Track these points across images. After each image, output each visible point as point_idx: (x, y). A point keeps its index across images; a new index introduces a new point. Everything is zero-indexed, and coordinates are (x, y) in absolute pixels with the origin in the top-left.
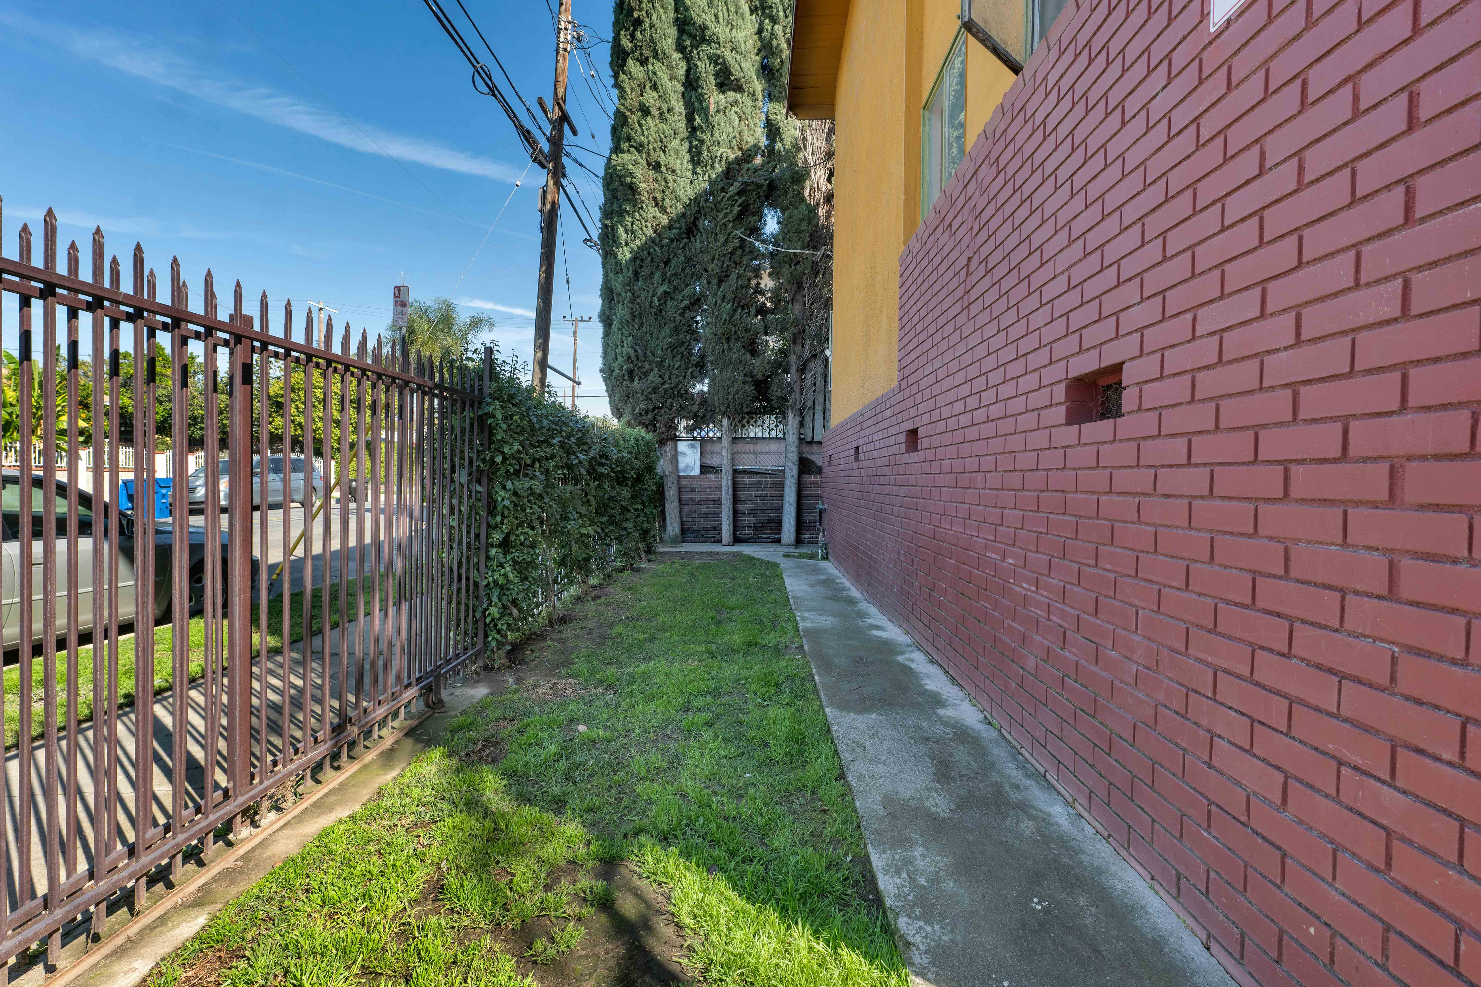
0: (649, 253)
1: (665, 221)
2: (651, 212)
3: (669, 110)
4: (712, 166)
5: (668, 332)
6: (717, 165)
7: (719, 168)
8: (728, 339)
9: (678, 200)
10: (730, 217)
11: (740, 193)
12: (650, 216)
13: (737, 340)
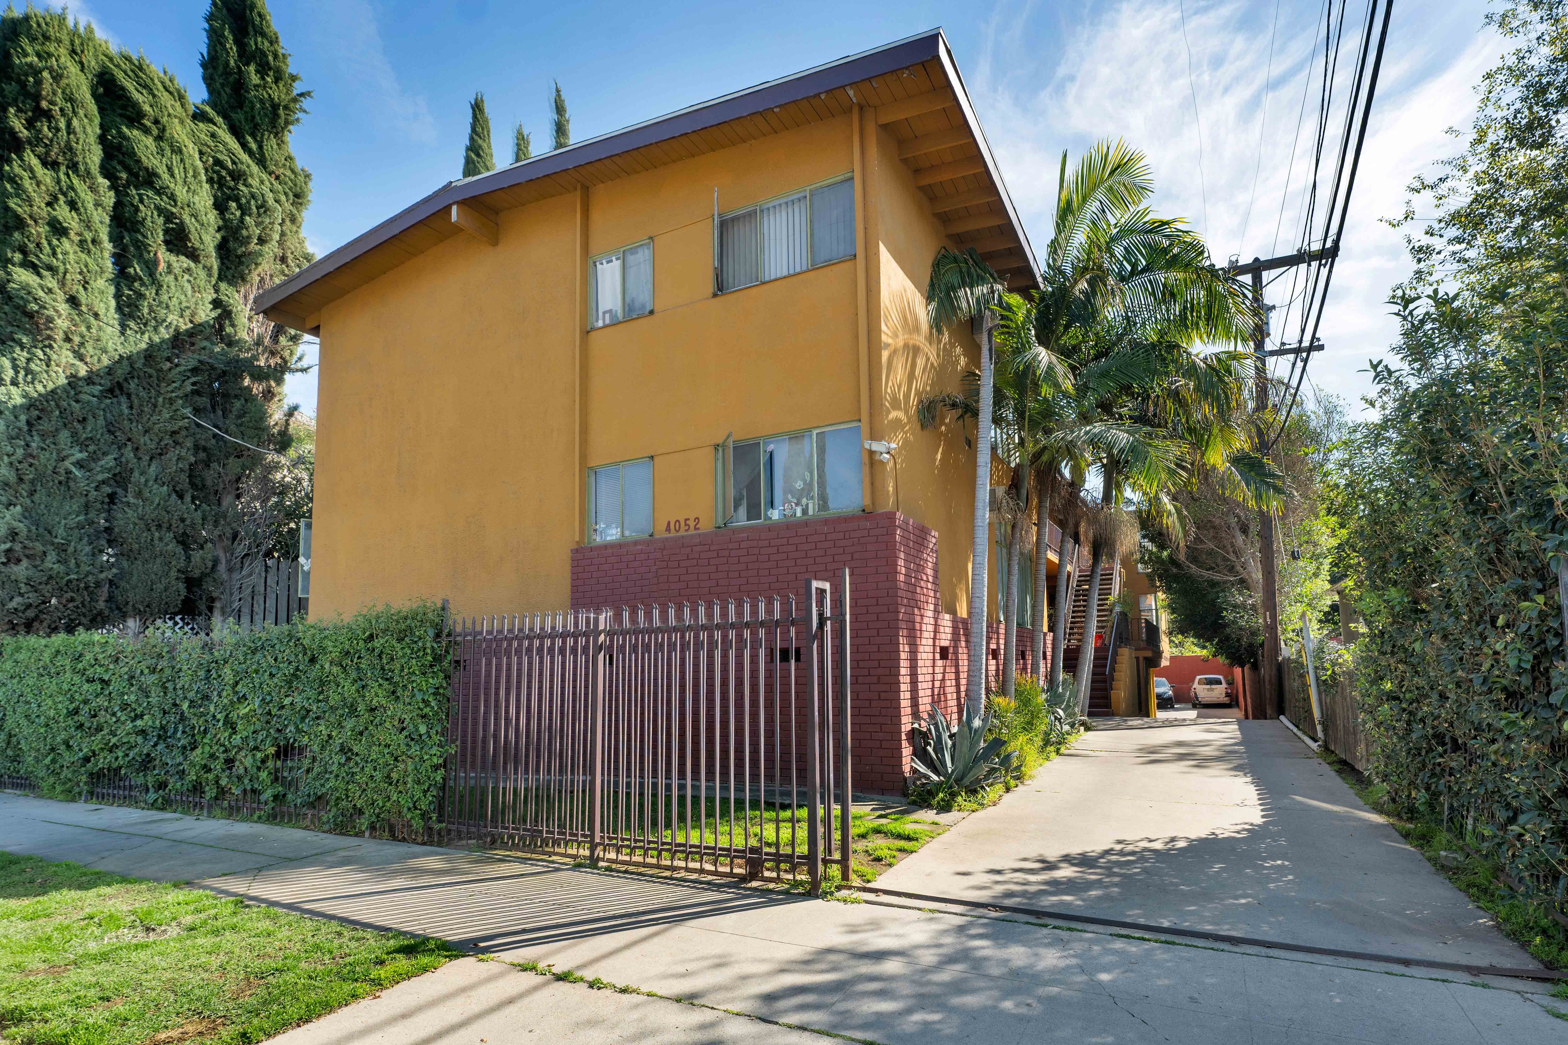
0: (58, 406)
1: (83, 371)
2: (64, 356)
3: (94, 241)
4: (156, 329)
5: (75, 507)
6: (162, 330)
7: (165, 334)
8: (159, 526)
9: (104, 351)
10: (180, 393)
11: (195, 371)
12: (64, 360)
13: (169, 529)
